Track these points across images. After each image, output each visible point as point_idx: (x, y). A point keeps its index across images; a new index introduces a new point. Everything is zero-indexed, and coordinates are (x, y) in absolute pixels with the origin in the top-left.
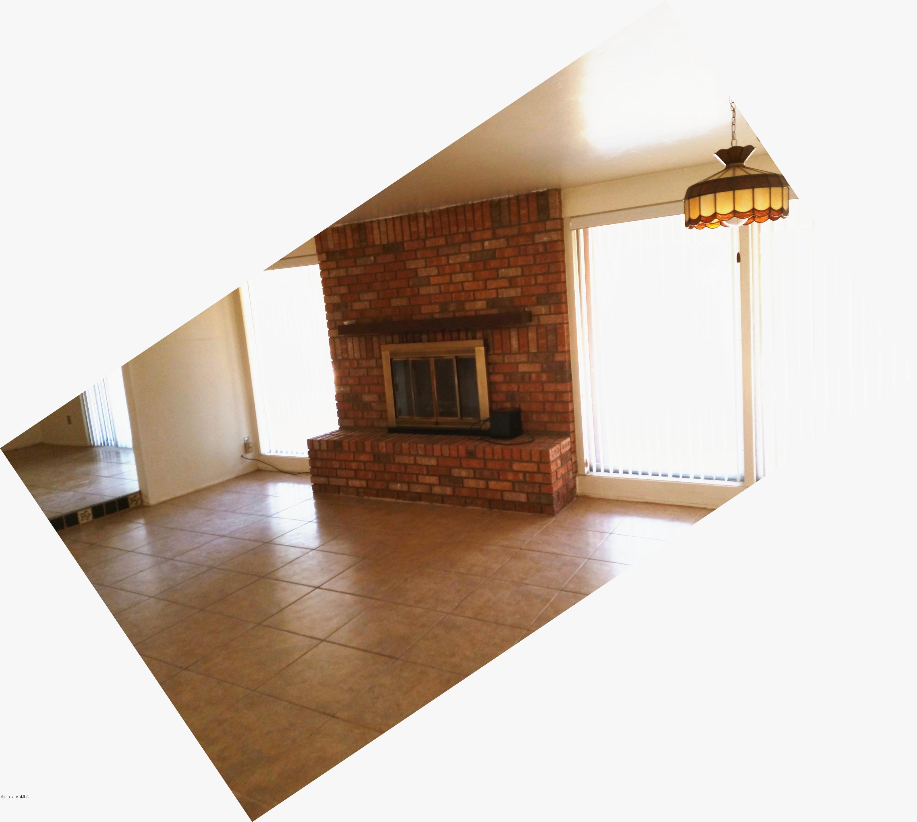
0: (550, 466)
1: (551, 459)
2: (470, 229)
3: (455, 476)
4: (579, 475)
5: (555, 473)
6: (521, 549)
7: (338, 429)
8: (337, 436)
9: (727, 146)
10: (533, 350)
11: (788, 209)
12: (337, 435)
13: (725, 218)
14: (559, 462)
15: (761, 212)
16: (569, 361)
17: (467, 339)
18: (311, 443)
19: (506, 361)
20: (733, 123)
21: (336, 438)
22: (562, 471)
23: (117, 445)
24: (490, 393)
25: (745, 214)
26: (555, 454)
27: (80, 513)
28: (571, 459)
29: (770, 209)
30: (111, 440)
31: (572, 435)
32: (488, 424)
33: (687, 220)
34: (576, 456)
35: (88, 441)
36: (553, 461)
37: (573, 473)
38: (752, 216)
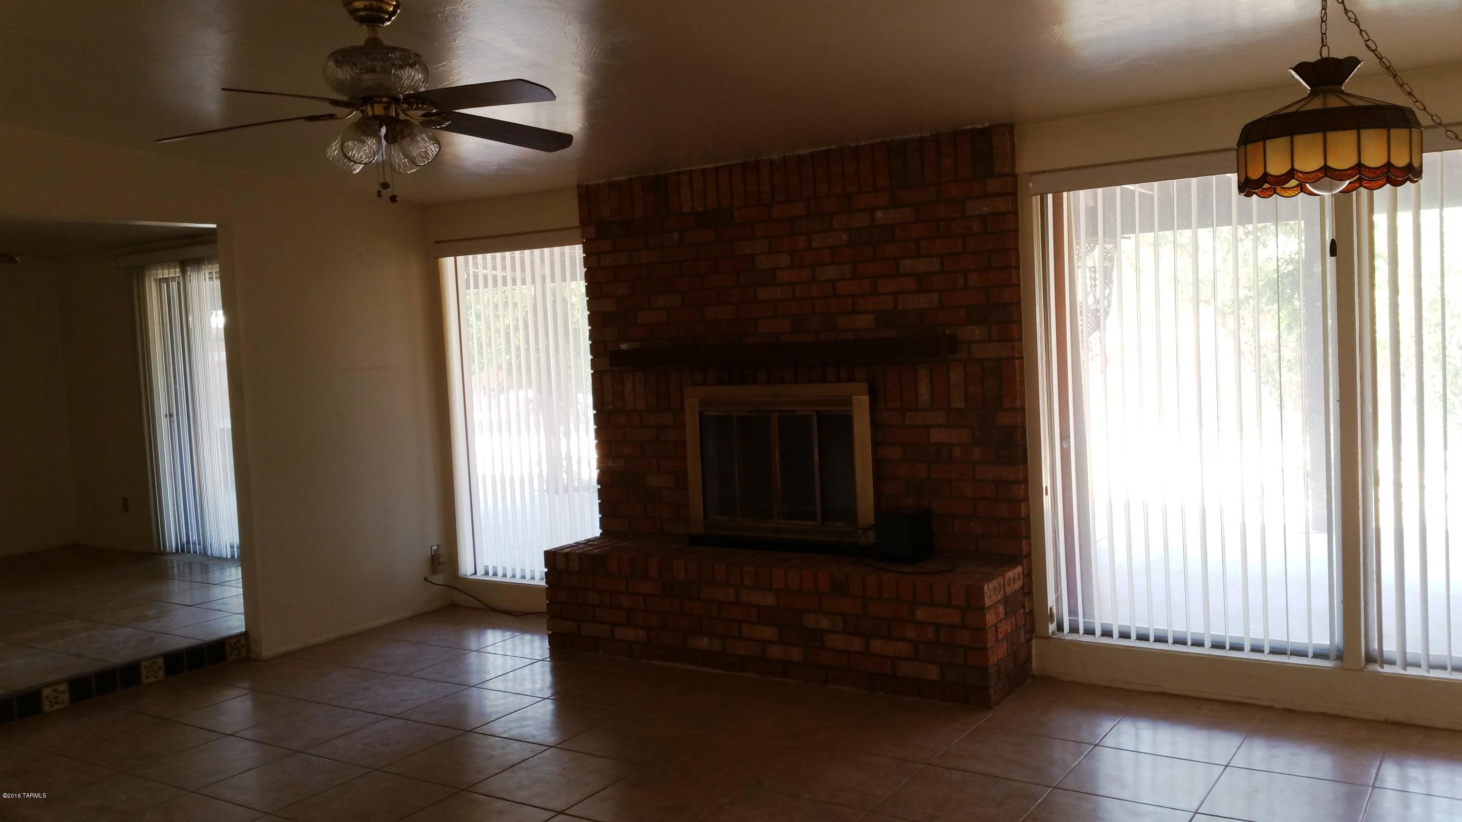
0: (984, 616)
1: (988, 602)
2: (851, 189)
3: (810, 627)
4: (1036, 637)
5: (993, 629)
6: (929, 764)
7: (598, 535)
8: (598, 546)
9: (1313, 57)
10: (958, 403)
11: (1421, 167)
12: (596, 545)
13: (1309, 180)
14: (1001, 609)
15: (1373, 170)
16: (1024, 426)
17: (839, 380)
18: (551, 557)
19: (907, 422)
20: (1322, 19)
21: (595, 551)
22: (1007, 627)
23: (205, 554)
24: (878, 478)
25: (1344, 173)
26: (995, 594)
27: (144, 664)
28: (1024, 607)
29: (1389, 165)
30: (194, 544)
31: (1025, 561)
32: (872, 534)
33: (1242, 180)
34: (1031, 601)
35: (156, 544)
36: (990, 607)
37: (1026, 632)
38: (1358, 176)
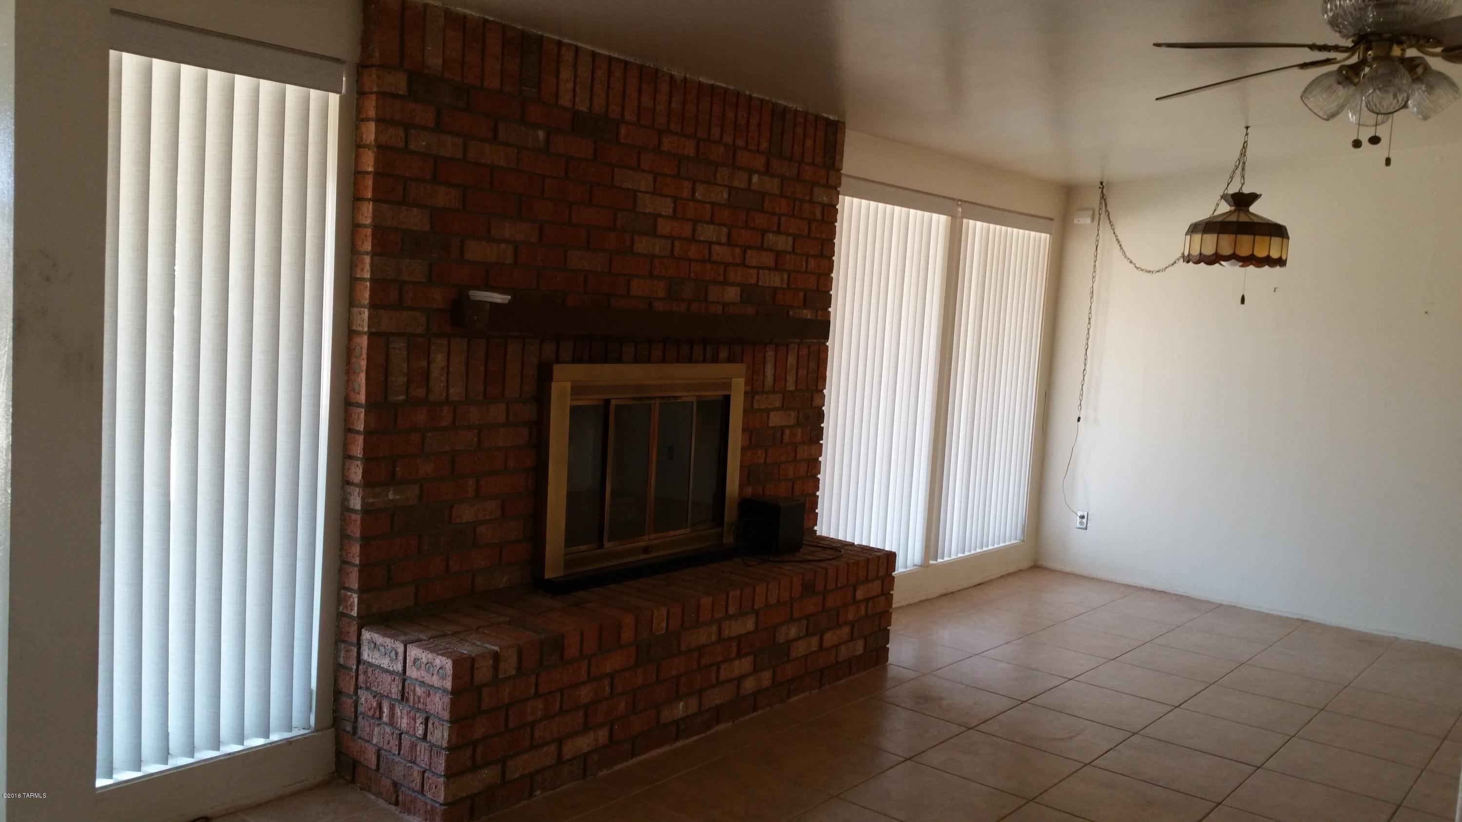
2: (740, 143)
3: (780, 641)
10: (791, 387)
17: (704, 359)
